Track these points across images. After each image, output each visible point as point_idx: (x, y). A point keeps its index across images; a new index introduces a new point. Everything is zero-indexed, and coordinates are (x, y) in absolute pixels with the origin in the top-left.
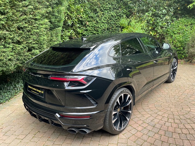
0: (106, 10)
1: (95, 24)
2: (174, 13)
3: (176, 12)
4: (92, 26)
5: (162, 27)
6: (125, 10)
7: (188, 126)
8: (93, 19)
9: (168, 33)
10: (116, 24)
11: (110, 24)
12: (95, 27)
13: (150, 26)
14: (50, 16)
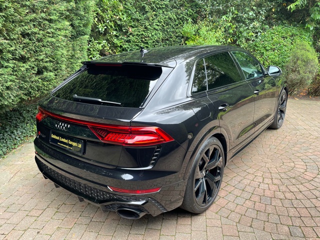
0: (160, 8)
1: (144, 31)
2: (266, 18)
3: (269, 16)
4: (137, 35)
5: (247, 40)
6: (190, 9)
7: (293, 189)
8: (140, 23)
9: (256, 48)
10: (177, 33)
11: (167, 32)
12: (143, 36)
13: (229, 37)
14: (73, 15)
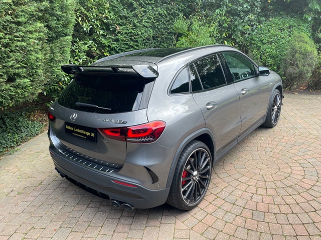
0: (149, 4)
1: (132, 29)
2: (262, 10)
3: (265, 7)
4: (126, 33)
5: (243, 33)
6: (181, 4)
7: (289, 200)
8: (128, 20)
9: (253, 42)
10: (168, 29)
11: (158, 29)
12: (132, 34)
13: (224, 31)
14: (47, 16)
